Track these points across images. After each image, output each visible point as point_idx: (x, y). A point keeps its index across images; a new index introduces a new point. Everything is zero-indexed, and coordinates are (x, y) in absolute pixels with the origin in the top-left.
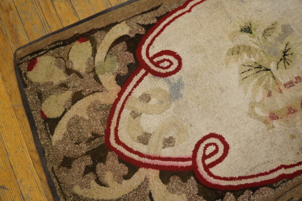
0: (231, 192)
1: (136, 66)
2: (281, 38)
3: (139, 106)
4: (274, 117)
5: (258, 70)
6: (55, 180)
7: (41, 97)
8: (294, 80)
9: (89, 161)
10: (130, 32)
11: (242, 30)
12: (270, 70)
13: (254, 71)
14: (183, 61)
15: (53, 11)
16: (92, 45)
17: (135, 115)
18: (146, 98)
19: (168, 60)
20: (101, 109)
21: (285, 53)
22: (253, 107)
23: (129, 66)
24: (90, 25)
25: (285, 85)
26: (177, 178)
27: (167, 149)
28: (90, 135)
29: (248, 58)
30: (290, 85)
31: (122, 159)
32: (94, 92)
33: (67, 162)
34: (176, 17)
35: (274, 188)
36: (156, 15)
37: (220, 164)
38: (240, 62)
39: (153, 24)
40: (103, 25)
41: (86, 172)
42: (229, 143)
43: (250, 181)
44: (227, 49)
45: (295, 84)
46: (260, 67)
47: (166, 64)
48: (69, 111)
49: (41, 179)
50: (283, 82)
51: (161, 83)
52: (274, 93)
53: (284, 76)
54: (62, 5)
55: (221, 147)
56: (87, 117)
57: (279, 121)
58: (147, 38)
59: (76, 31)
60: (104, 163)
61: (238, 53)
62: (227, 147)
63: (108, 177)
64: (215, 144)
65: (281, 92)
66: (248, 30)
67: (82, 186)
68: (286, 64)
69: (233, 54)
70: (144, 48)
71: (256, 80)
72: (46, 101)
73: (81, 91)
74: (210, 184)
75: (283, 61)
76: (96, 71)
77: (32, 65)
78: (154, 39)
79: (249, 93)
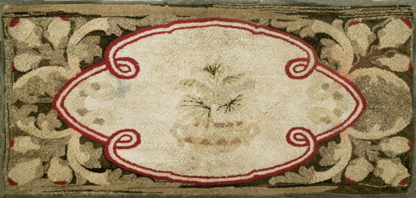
0: (122, 169)
1: (100, 61)
3: (89, 90)
4: (189, 140)
5: (199, 104)
7: (16, 51)
8: (226, 124)
9: (35, 109)
10: (109, 30)
11: (206, 69)
12: (210, 109)
13: (194, 104)
14: (139, 75)
16: (71, 27)
17: (83, 94)
18: (96, 87)
19: (129, 67)
20: (59, 79)
21: (232, 102)
22: (177, 127)
23: (95, 58)
24: (76, 9)
25: (216, 124)
27: (95, 125)
28: (43, 93)
29: (196, 93)
30: (222, 125)
31: (60, 117)
32: (59, 65)
33: (19, 104)
34: (155, 34)
35: (155, 182)
37: (126, 150)
38: (187, 92)
39: (131, 31)
40: (87, 13)
41: (30, 115)
42: (142, 140)
46: (202, 103)
47: (126, 69)
48: (34, 71)
50: (215, 121)
51: (114, 81)
52: (200, 126)
53: (219, 116)
55: (135, 140)
56: (45, 81)
58: (120, 41)
60: (46, 115)
61: (190, 85)
63: (44, 124)
64: (131, 137)
65: (207, 126)
66: (212, 70)
68: (228, 110)
70: (114, 48)
71: (192, 110)
72: (18, 56)
73: (49, 60)
74: (111, 158)
75: (227, 106)
76: (67, 50)
77: (14, 22)
78: (126, 45)
79: (180, 117)
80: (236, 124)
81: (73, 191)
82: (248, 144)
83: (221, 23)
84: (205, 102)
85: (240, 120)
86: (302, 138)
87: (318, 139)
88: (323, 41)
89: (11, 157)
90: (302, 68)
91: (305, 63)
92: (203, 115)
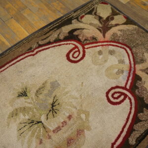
5: (31, 124)
8: (61, 125)
11: (19, 96)
12: (41, 122)
13: (28, 126)
21: (53, 105)
25: (54, 131)
29: (23, 117)
30: (58, 129)
38: (18, 121)
44: (8, 113)
45: (62, 128)
46: (33, 122)
50: (51, 129)
53: (52, 125)
61: (16, 115)
65: (50, 137)
66: (24, 94)
68: (54, 113)
69: (12, 117)
71: (30, 132)
75: (51, 112)
80: (67, 120)
82: (89, 129)
83: (10, 64)
84: (34, 119)
85: (68, 115)
86: (118, 95)
87: (128, 87)
88: (75, 33)
90: (77, 53)
91: (76, 50)
92: (40, 130)
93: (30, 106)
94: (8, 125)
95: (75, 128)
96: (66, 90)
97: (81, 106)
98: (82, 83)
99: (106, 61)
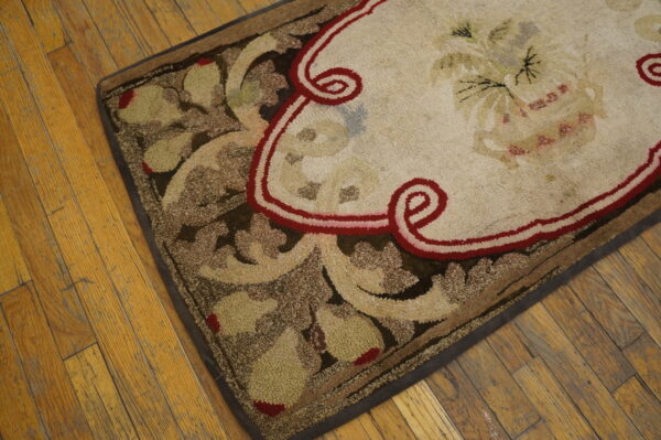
0: (457, 262)
1: (292, 92)
2: (520, 41)
3: (299, 147)
4: (516, 150)
5: (485, 86)
6: (169, 261)
7: (142, 143)
8: (546, 99)
9: (223, 228)
10: (278, 46)
11: (454, 33)
12: (504, 86)
13: (479, 88)
14: (363, 82)
15: (155, 26)
16: (220, 68)
17: (293, 159)
18: (309, 135)
19: (340, 82)
20: (240, 153)
21: (527, 62)
22: (480, 139)
23: (280, 93)
24: (215, 41)
25: (531, 106)
26: (365, 244)
27: (346, 204)
28: (222, 192)
29: (467, 71)
30: (540, 104)
31: (276, 222)
32: (226, 132)
33: (188, 233)
34: (350, 22)
35: (528, 254)
36: (318, 21)
37: (434, 222)
38: (455, 77)
39: (314, 34)
40: (236, 39)
41: (218, 246)
42: (446, 190)
43: (486, 245)
44: (433, 60)
45: (548, 104)
46: (488, 82)
47: (338, 87)
48: (188, 161)
49: (146, 264)
50: (527, 101)
51: (331, 113)
52: (513, 117)
53: (528, 93)
54: (169, 16)
55: (434, 198)
56: (216, 167)
57: (527, 156)
58: (306, 53)
59: (192, 49)
60: (248, 231)
61: (451, 65)
62: (443, 198)
63: (255, 251)
64: (423, 194)
65: (524, 115)
66: (465, 32)
67: (212, 266)
68: (530, 76)
69: (442, 68)
70: (302, 66)
71: (484, 99)
72: (151, 149)
73: (206, 132)
74: (421, 251)
75: (524, 73)
76: (229, 103)
77: (126, 99)
78: (316, 54)
79: (473, 120)
80: (558, 93)
81: (403, 361)
82: (603, 115)
84: (491, 78)
85: (559, 84)
89: (229, 352)
92: (503, 100)
93: (481, 55)
94: (434, 81)
95: (574, 108)
96: (552, 42)
97: (586, 74)
98: (586, 36)
99: (636, 6)
